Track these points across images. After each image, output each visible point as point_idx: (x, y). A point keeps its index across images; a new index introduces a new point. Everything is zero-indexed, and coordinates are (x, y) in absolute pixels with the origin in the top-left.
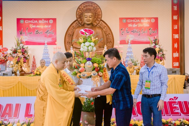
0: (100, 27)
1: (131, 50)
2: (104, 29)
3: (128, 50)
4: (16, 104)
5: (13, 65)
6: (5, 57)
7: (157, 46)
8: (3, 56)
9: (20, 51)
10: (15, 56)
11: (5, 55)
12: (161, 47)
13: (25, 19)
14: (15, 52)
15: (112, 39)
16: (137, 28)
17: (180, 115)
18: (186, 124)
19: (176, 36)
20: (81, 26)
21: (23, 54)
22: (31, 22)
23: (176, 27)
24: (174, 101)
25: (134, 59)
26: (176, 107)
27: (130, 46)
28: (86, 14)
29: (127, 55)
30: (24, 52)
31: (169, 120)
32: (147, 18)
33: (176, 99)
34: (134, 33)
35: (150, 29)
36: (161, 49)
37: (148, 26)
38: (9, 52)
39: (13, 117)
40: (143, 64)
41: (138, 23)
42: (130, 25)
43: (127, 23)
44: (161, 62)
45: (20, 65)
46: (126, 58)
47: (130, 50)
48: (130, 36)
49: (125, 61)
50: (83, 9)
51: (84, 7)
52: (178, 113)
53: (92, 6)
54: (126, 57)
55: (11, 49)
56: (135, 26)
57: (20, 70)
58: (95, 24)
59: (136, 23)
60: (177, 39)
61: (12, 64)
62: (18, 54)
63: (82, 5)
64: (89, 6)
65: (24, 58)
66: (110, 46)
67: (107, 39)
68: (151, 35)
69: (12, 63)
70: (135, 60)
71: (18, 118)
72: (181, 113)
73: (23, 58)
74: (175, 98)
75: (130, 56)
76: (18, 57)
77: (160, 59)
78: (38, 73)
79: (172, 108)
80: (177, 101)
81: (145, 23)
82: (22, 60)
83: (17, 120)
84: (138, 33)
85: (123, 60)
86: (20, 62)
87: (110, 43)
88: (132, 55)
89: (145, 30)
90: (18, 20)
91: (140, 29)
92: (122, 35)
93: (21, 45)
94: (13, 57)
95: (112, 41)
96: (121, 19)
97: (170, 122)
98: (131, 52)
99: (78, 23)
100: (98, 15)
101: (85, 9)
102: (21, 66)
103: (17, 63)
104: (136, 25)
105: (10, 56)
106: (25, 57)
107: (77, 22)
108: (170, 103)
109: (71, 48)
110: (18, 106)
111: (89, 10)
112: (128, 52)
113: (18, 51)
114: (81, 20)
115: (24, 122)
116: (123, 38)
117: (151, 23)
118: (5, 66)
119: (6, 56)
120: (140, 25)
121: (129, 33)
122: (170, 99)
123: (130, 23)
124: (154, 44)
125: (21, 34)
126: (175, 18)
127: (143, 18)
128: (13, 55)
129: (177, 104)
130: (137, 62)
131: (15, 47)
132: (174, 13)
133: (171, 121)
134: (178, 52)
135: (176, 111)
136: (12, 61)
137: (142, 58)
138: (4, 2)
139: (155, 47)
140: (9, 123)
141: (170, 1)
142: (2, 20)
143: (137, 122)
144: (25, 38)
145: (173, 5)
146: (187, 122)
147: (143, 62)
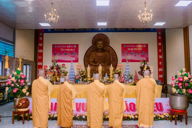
1: (129, 67)
2: (111, 52)
4: (55, 103)
5: (51, 77)
7: (146, 65)
9: (55, 68)
12: (148, 66)
13: (57, 45)
14: (52, 68)
15: (116, 58)
16: (134, 51)
17: (156, 111)
19: (161, 57)
20: (95, 50)
21: (57, 69)
22: (62, 47)
23: (160, 51)
28: (99, 42)
32: (141, 44)
34: (131, 54)
35: (142, 52)
37: (141, 49)
38: (48, 68)
39: (53, 111)
41: (134, 47)
42: (129, 49)
43: (127, 48)
45: (55, 77)
46: (125, 73)
49: (124, 75)
50: (96, 39)
51: (98, 37)
53: (102, 36)
55: (50, 66)
56: (132, 49)
57: (55, 80)
58: (105, 48)
59: (133, 48)
62: (54, 70)
63: (96, 36)
64: (101, 36)
66: (115, 63)
67: (113, 59)
68: (143, 56)
69: (50, 75)
70: (131, 74)
71: (56, 111)
73: (57, 73)
75: (127, 72)
76: (54, 72)
83: (56, 113)
84: (134, 54)
86: (55, 75)
89: (139, 52)
90: (53, 45)
91: (136, 52)
92: (124, 55)
93: (56, 64)
94: (51, 72)
95: (116, 60)
96: (123, 45)
98: (128, 69)
99: (93, 48)
100: (107, 42)
101: (98, 38)
103: (53, 76)
104: (133, 49)
105: (49, 71)
106: (58, 72)
107: (92, 47)
109: (89, 66)
112: (126, 68)
114: (95, 46)
116: (124, 58)
117: (143, 48)
119: (47, 71)
120: (136, 49)
121: (128, 54)
123: (129, 48)
124: (143, 64)
125: (55, 55)
126: (160, 44)
127: (138, 44)
128: (51, 71)
130: (132, 76)
131: (52, 65)
132: (159, 41)
134: (162, 68)
137: (136, 73)
138: (44, 34)
139: (144, 66)
140: (51, 114)
141: (156, 33)
142: (43, 45)
143: (129, 115)
144: (57, 57)
145: (158, 35)
146: (160, 116)
147: (136, 76)
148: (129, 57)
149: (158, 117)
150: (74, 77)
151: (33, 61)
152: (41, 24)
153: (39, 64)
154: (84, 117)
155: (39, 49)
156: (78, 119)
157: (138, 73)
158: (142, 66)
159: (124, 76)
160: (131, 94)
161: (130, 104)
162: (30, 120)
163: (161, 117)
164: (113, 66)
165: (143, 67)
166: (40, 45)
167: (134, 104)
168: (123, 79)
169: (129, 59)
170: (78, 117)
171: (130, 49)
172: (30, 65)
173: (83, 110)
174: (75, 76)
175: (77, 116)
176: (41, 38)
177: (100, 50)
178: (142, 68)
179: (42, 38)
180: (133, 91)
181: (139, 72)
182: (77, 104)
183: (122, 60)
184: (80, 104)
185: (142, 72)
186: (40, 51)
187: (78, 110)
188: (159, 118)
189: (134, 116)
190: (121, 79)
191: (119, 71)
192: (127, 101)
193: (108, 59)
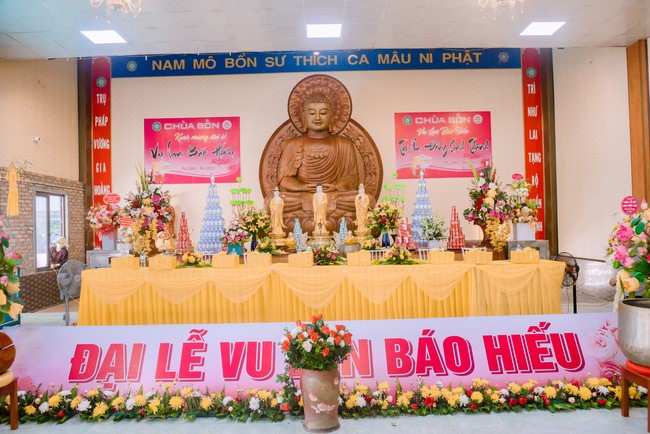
0: (348, 139)
1: (427, 196)
2: (357, 143)
3: (418, 196)
4: (135, 345)
5: (133, 238)
6: (113, 217)
7: (491, 185)
8: (109, 215)
9: (148, 201)
10: (138, 215)
11: (113, 213)
12: (501, 189)
13: (163, 121)
14: (137, 204)
15: (377, 166)
16: (439, 137)
17: (557, 371)
18: (572, 396)
19: (536, 158)
20: (300, 134)
21: (157, 208)
22: (179, 126)
23: (534, 136)
24: (541, 333)
25: (435, 218)
26: (544, 351)
27: (424, 185)
28: (312, 106)
29: (417, 207)
30: (159, 204)
31: (528, 386)
32: (463, 114)
33: (546, 328)
34: (431, 150)
35: (470, 141)
36: (502, 193)
37: (467, 132)
38: (123, 204)
39: (126, 378)
41: (442, 125)
42: (422, 132)
43: (415, 127)
44: (500, 227)
45: (149, 236)
46: (414, 215)
47: (423, 196)
48: (423, 157)
49: (411, 223)
50: (304, 93)
52: (549, 365)
53: (326, 86)
54: (413, 212)
55: (127, 197)
56: (433, 132)
57: (150, 250)
58: (335, 128)
59: (438, 126)
60: (537, 164)
61: (130, 236)
62: (143, 211)
63: (303, 84)
64: (320, 85)
65: (158, 218)
66: (374, 183)
67: (365, 166)
68: (473, 155)
69: (130, 231)
70: (436, 221)
71: (139, 381)
72: (559, 365)
73: (155, 220)
74: (542, 324)
75: (423, 212)
76: (143, 218)
77: (498, 219)
78: (192, 260)
79: (536, 352)
80: (547, 332)
81: (459, 127)
82: (154, 225)
83: (135, 386)
84: (441, 150)
85: (405, 222)
86: (148, 229)
87: (374, 176)
88: (429, 207)
89: (458, 143)
90: (148, 123)
91: (448, 140)
92: (403, 155)
93: (152, 187)
94: (133, 218)
95: (378, 171)
96: (399, 117)
97: (532, 390)
98: (424, 201)
99: (293, 128)
100: (343, 107)
102: (150, 239)
103: (142, 232)
104: (437, 132)
105: (124, 215)
106: (161, 218)
107: (290, 124)
108: (531, 339)
109: (277, 193)
110: (139, 349)
111: (319, 97)
112: (418, 200)
113: (144, 201)
114: (300, 120)
115: (155, 393)
116: (404, 164)
117: (472, 126)
118: (113, 240)
119: (116, 214)
120: (446, 131)
121: (419, 150)
122: (531, 329)
123: (421, 126)
124: (483, 181)
125: (155, 157)
126: (533, 112)
127: (453, 114)
128: (133, 212)
129: (549, 342)
130: (440, 227)
131: (136, 193)
132: (528, 101)
133: (534, 387)
134: (541, 197)
135: (547, 360)
136: (130, 228)
137: (456, 217)
138: (114, 81)
139: (485, 188)
140: (117, 396)
141: (518, 72)
142: (109, 123)
143: (446, 393)
144: (163, 166)
145: (526, 80)
146: (574, 390)
147: (456, 227)
148: (423, 161)
149: (569, 396)
150: (223, 235)
151: (77, 179)
152: (87, 34)
153: (98, 190)
154: (254, 404)
155: (96, 138)
156: (229, 413)
157: (461, 218)
158: (479, 190)
159: (408, 229)
160: (445, 297)
161: (448, 342)
162: (23, 422)
163: (577, 397)
164: (366, 193)
165: (482, 191)
166: (101, 121)
167: (462, 342)
168: (406, 239)
169: (424, 166)
170: (230, 404)
171: (425, 133)
172: (64, 196)
173: (251, 371)
174: (224, 232)
175: (226, 401)
176: (102, 98)
177: (319, 136)
178: (479, 198)
179: (105, 95)
180: (451, 285)
181: (466, 213)
182: (225, 347)
183: (398, 172)
184: (239, 345)
185: (478, 212)
186: (101, 144)
187: (230, 371)
188: (572, 400)
189: (468, 394)
190: (399, 239)
191: (392, 208)
192: (433, 332)
193: (347, 167)
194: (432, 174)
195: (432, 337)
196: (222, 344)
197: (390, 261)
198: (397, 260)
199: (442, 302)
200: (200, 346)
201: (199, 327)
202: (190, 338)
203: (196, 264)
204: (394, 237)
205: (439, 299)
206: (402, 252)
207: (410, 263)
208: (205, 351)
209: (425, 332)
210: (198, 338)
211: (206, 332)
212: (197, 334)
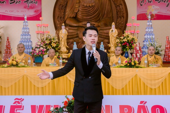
1: (152, 30)
3: (147, 30)
15: (124, 12)
25: (155, 43)
27: (151, 24)
29: (146, 37)
34: (159, 2)
40: (168, 51)
46: (144, 42)
47: (150, 30)
48: (154, 7)
49: (142, 46)
54: (144, 40)
66: (122, 23)
67: (117, 12)
70: (157, 44)
75: (149, 39)
78: (15, 63)
84: (166, 3)
85: (138, 45)
87: (122, 18)
88: (153, 37)
92: (142, 5)
95: (125, 15)
98: (150, 33)
109: (63, 27)
112: (147, 32)
116: (142, 11)
121: (152, 3)
130: (159, 48)
148: (154, 9)
150: (31, 50)
159: (140, 49)
160: (157, 86)
161: (154, 108)
164: (116, 28)
167: (161, 108)
168: (138, 55)
169: (154, 12)
174: (32, 49)
180: (160, 80)
182: (33, 107)
183: (138, 16)
184: (41, 107)
190: (134, 55)
191: (131, 37)
192: (146, 102)
193: (106, 12)
194: (159, 17)
195: (145, 105)
196: (32, 106)
197: (126, 66)
198: (130, 65)
199: (155, 89)
200: (20, 107)
201: (19, 97)
202: (15, 103)
203: (17, 65)
204: (131, 54)
205: (153, 87)
206: (133, 61)
207: (137, 67)
208: (23, 109)
209: (142, 102)
210: (19, 103)
211: (23, 99)
212: (19, 101)
